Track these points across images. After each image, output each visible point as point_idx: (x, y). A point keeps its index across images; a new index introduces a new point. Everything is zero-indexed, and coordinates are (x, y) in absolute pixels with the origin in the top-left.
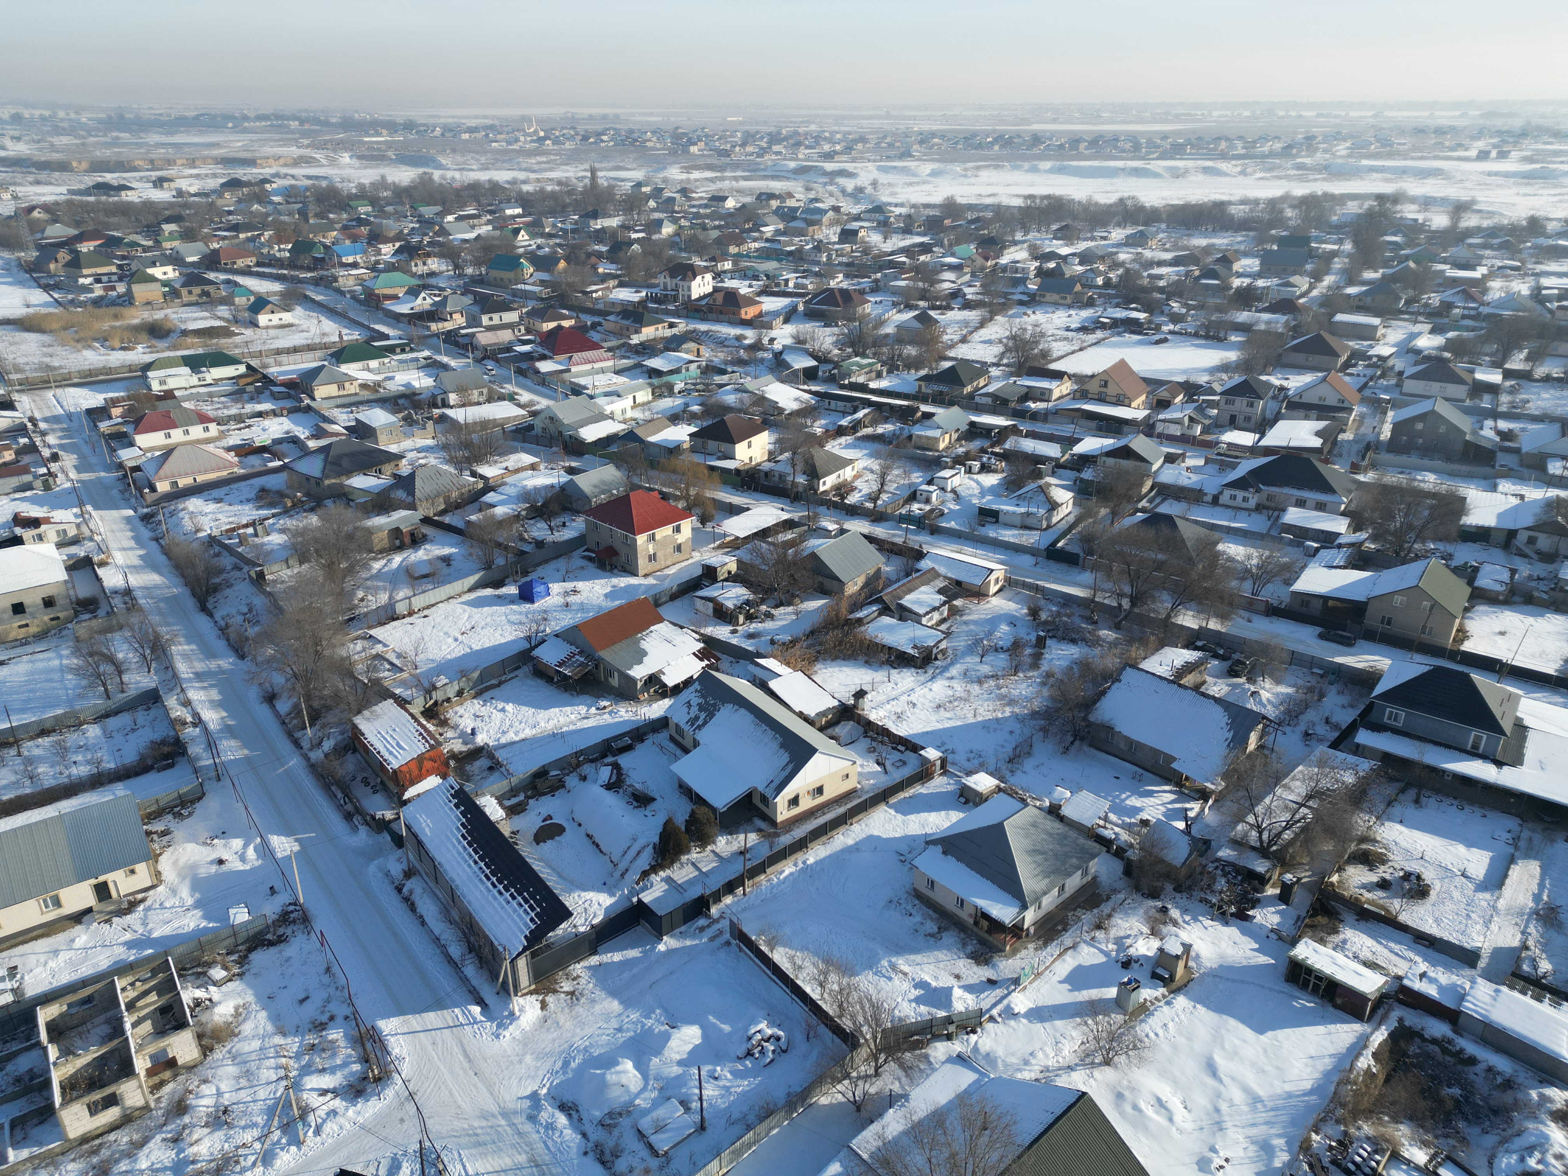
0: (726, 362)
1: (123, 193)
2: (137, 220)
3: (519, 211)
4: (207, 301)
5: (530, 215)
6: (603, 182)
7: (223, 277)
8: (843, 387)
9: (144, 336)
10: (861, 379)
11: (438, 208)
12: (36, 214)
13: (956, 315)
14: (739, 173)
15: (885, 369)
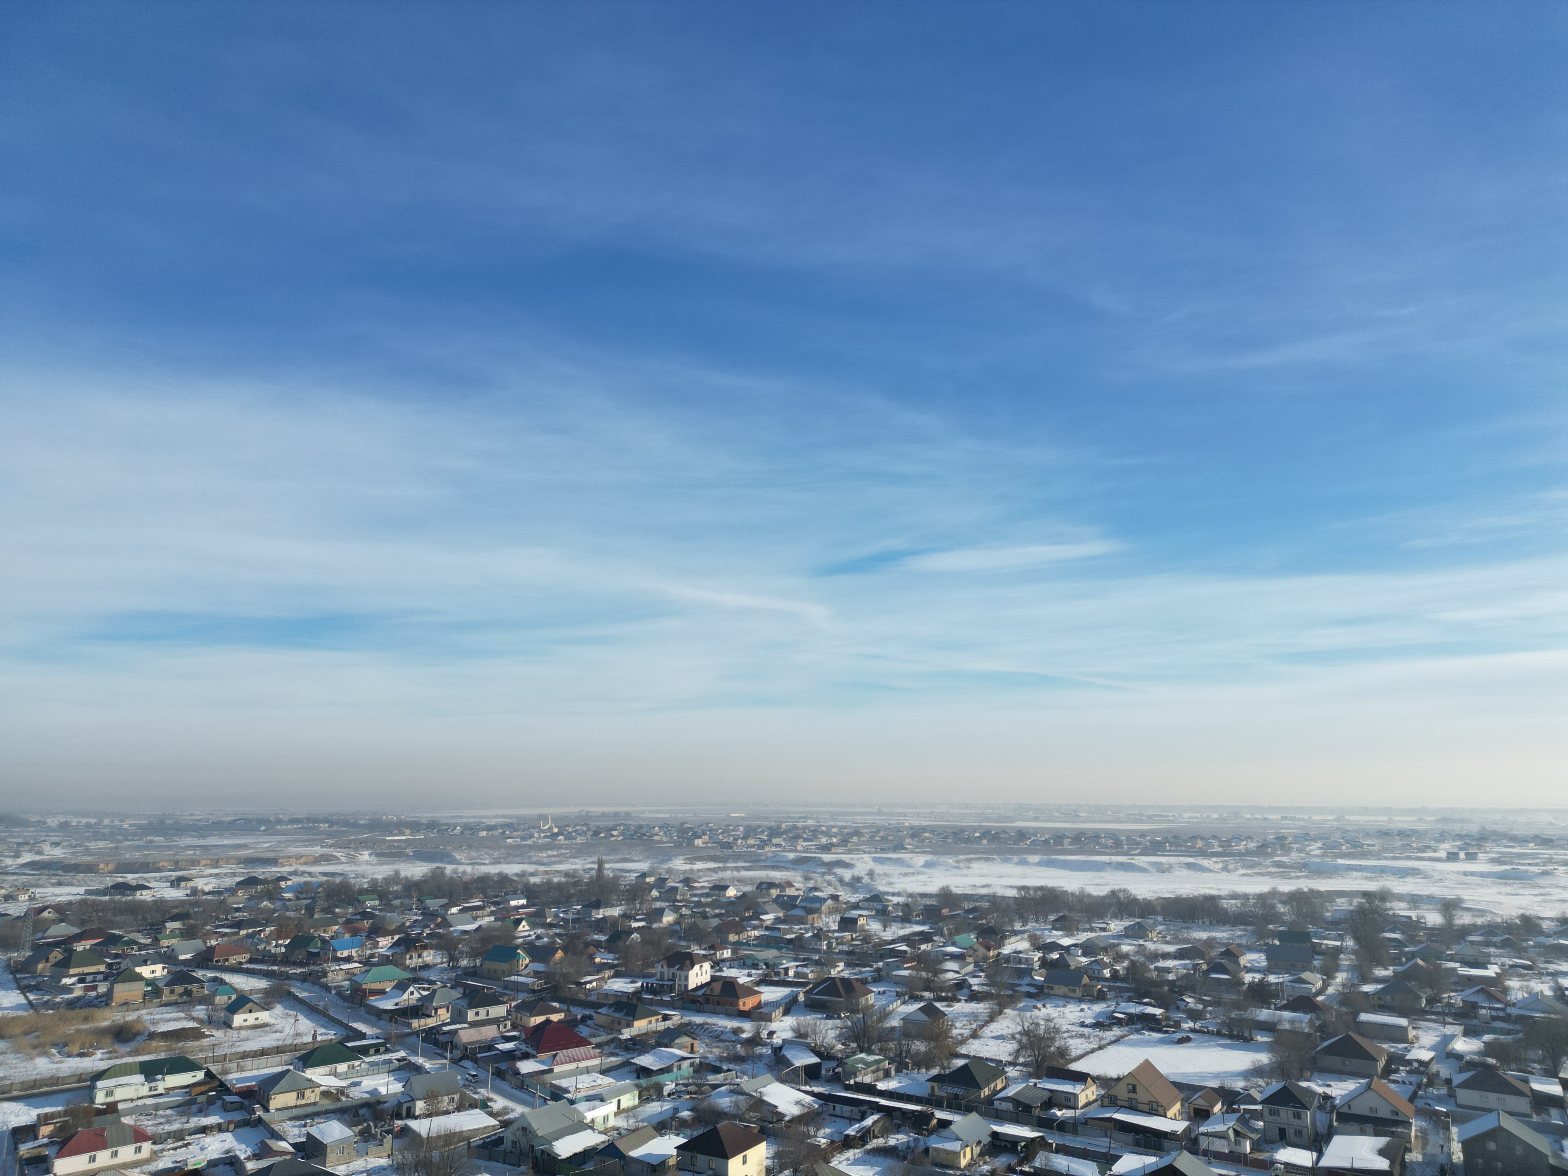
0: (721, 1059)
1: (138, 893)
2: (144, 919)
3: (523, 902)
4: (188, 1000)
5: (533, 905)
6: (609, 874)
7: (210, 974)
8: (848, 1088)
9: (108, 1040)
10: (868, 1079)
11: (444, 901)
12: (45, 914)
13: (962, 1007)
14: (741, 864)
15: (893, 1069)
